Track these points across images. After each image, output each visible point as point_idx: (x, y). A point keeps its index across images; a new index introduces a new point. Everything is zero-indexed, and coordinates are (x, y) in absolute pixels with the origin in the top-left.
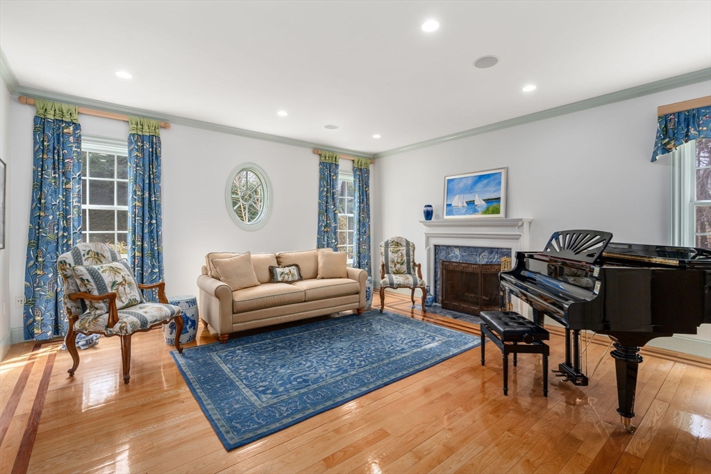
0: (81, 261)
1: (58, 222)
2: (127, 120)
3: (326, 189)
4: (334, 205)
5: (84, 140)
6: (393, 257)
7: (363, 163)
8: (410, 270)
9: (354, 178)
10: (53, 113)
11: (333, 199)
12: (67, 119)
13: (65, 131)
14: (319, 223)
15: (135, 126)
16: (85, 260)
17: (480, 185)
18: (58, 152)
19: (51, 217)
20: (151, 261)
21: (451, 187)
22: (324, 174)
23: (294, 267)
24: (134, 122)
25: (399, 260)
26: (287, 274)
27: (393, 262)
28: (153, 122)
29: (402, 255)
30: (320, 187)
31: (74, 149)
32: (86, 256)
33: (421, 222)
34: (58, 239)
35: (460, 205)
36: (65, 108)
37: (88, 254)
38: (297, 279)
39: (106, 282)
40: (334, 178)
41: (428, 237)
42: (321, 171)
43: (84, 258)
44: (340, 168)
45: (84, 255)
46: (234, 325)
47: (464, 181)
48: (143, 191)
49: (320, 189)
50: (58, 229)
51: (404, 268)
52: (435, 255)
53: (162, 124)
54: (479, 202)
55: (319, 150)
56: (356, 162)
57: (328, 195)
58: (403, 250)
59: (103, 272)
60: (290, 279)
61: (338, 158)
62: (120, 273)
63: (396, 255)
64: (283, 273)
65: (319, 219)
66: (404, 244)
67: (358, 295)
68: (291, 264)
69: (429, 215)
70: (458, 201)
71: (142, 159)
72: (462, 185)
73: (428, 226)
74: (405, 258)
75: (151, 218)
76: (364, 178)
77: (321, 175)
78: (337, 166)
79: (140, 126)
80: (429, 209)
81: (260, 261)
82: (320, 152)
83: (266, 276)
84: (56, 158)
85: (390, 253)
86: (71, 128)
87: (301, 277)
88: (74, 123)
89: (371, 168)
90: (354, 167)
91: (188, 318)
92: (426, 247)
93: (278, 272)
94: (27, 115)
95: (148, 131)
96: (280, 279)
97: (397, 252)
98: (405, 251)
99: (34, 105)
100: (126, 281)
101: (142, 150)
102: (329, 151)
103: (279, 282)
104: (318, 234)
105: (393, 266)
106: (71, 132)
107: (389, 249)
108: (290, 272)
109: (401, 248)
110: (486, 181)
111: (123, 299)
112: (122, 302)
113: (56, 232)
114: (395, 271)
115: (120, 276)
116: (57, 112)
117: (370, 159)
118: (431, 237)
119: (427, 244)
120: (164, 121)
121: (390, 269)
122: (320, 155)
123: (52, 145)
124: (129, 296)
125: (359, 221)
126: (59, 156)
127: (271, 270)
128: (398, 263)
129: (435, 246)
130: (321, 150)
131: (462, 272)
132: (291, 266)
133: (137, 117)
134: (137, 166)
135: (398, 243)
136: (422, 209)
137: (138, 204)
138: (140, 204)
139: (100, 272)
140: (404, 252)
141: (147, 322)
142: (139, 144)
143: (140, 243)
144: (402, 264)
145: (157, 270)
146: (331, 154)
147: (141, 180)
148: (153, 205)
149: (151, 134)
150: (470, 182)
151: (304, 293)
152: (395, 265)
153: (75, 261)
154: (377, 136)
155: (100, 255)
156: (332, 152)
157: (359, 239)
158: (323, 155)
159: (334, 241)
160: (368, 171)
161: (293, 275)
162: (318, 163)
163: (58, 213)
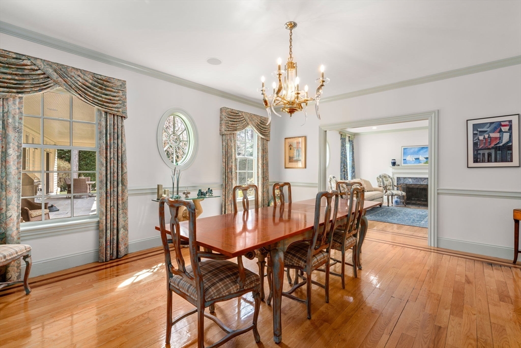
6: (386, 183)
17: (422, 151)
21: (405, 151)
35: (411, 160)
47: (413, 149)
52: (397, 182)
54: (422, 158)
63: (388, 182)
69: (394, 164)
70: (409, 158)
72: (412, 151)
80: (394, 161)
107: (384, 179)
109: (389, 179)
110: (425, 150)
118: (395, 173)
129: (397, 178)
131: (418, 188)
150: (416, 150)
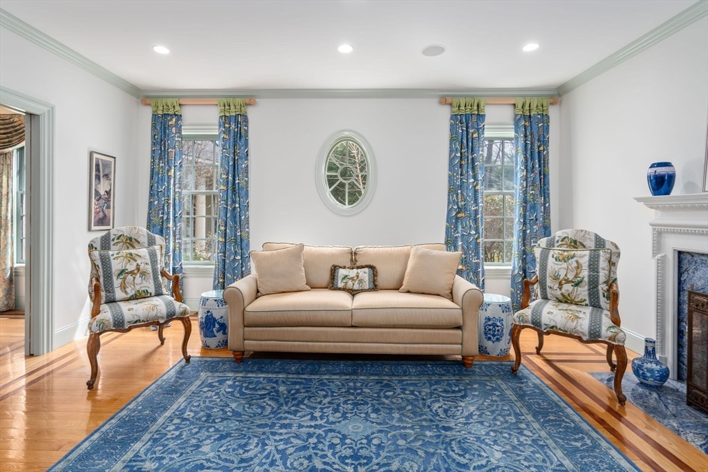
0: (109, 245)
1: (164, 207)
2: (217, 103)
3: (459, 155)
4: (475, 177)
5: (185, 129)
6: (557, 268)
7: (534, 106)
8: (598, 298)
9: (516, 132)
10: (161, 108)
11: (473, 168)
12: (171, 112)
13: (170, 123)
14: (448, 206)
15: (223, 108)
16: (114, 245)
18: (165, 144)
19: (156, 203)
20: (234, 248)
22: (457, 132)
23: (366, 270)
24: (222, 104)
25: (571, 277)
26: (352, 279)
27: (556, 278)
28: (239, 101)
29: (579, 266)
30: (451, 151)
31: (176, 139)
32: (116, 241)
33: (639, 200)
34: (162, 222)
36: (169, 102)
37: (118, 238)
38: (367, 287)
39: (113, 270)
40: (475, 135)
41: (659, 233)
42: (453, 128)
43: (112, 243)
44: (487, 120)
45: (113, 240)
46: (246, 341)
48: (228, 174)
49: (450, 155)
50: (163, 213)
51: (583, 292)
52: (680, 274)
53: (247, 101)
55: (446, 97)
56: (520, 106)
57: (463, 162)
58: (584, 257)
59: (114, 259)
60: (356, 287)
61: (482, 105)
62: (136, 261)
63: (565, 265)
64: (346, 276)
65: (449, 199)
66: (591, 244)
67: (459, 332)
68: (364, 264)
69: (661, 183)
71: (228, 141)
73: (657, 208)
74: (585, 273)
75: (234, 202)
76: (535, 131)
77: (452, 134)
78: (481, 117)
79: (227, 107)
80: (662, 171)
81: (321, 257)
82: (449, 100)
83: (325, 277)
84: (163, 149)
85: (551, 261)
86: (174, 120)
87: (376, 286)
88: (176, 115)
89: (553, 112)
90: (516, 115)
91: (215, 320)
92: (654, 254)
93: (340, 274)
94: (147, 114)
95: (234, 110)
96: (340, 285)
97: (566, 259)
98: (587, 259)
99: (150, 105)
100: (139, 270)
101: (227, 131)
102: (465, 97)
103: (340, 289)
104: (447, 222)
105: (556, 286)
106: (174, 124)
107: (551, 253)
108: (358, 276)
109: (578, 253)
111: (128, 290)
112: (126, 293)
113: (161, 216)
114: (561, 297)
115: (135, 264)
116: (165, 107)
117: (551, 96)
118: (667, 232)
119: (657, 247)
120: (248, 97)
121: (548, 290)
122: (451, 104)
123: (160, 138)
124: (138, 288)
125: (525, 201)
126: (165, 147)
127: (334, 270)
128: (568, 281)
129: (680, 253)
130: (452, 96)
132: (362, 267)
133: (224, 99)
134: (224, 149)
135: (575, 242)
136: (645, 172)
137: (222, 187)
138: (225, 188)
139: (112, 258)
140: (585, 261)
141: (123, 321)
142: (227, 125)
143: (223, 228)
144: (577, 284)
145: (239, 257)
146: (469, 100)
147: (226, 162)
148: (237, 188)
149: (237, 113)
151: (349, 313)
152: (560, 284)
153: (102, 245)
154: (531, 47)
155: (133, 240)
156: (473, 97)
157: (524, 232)
158: (454, 104)
159: (473, 232)
160: (545, 118)
161: (361, 281)
162: (449, 117)
163: (163, 199)
